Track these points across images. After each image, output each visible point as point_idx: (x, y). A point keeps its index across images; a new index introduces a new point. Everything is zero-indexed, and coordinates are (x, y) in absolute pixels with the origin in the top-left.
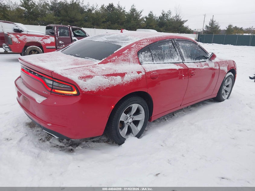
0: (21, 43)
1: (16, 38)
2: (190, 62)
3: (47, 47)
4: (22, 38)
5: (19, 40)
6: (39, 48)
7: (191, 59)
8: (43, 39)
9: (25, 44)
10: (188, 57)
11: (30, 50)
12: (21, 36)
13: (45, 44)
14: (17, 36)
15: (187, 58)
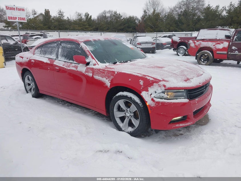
0: (196, 48)
1: (194, 44)
2: (61, 61)
3: (218, 52)
4: (197, 43)
5: (195, 45)
6: (209, 52)
7: (65, 58)
8: (216, 44)
9: (198, 49)
10: (63, 56)
11: (202, 54)
12: (197, 41)
13: (216, 49)
14: (194, 42)
15: (61, 57)
